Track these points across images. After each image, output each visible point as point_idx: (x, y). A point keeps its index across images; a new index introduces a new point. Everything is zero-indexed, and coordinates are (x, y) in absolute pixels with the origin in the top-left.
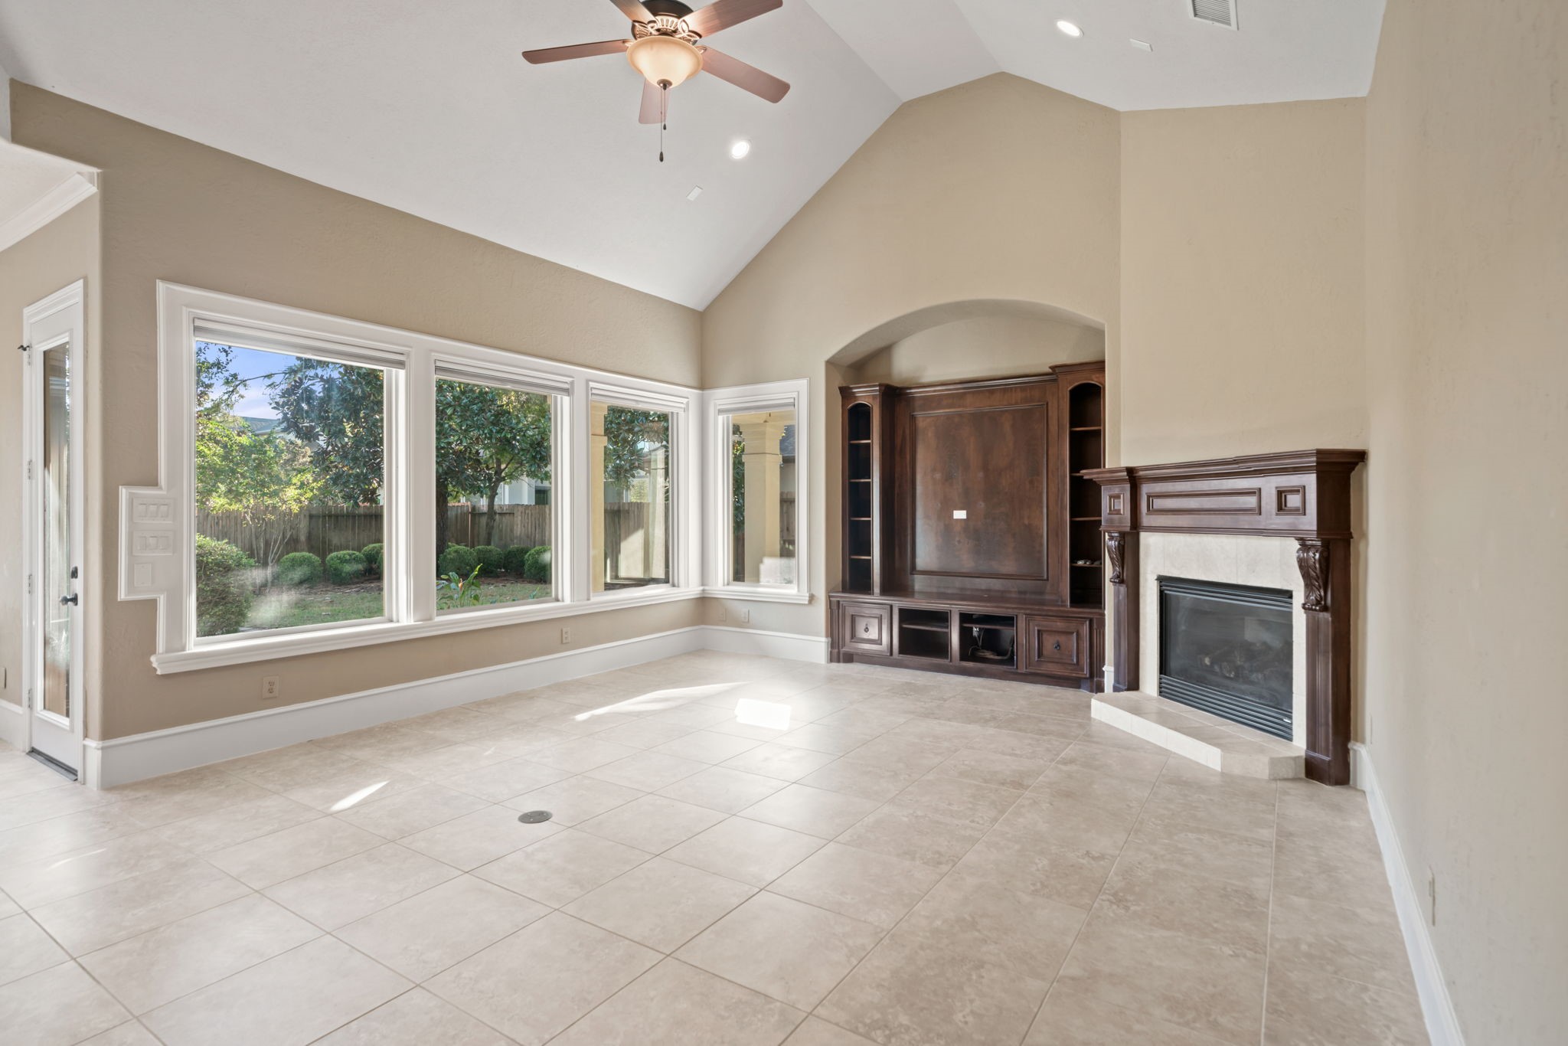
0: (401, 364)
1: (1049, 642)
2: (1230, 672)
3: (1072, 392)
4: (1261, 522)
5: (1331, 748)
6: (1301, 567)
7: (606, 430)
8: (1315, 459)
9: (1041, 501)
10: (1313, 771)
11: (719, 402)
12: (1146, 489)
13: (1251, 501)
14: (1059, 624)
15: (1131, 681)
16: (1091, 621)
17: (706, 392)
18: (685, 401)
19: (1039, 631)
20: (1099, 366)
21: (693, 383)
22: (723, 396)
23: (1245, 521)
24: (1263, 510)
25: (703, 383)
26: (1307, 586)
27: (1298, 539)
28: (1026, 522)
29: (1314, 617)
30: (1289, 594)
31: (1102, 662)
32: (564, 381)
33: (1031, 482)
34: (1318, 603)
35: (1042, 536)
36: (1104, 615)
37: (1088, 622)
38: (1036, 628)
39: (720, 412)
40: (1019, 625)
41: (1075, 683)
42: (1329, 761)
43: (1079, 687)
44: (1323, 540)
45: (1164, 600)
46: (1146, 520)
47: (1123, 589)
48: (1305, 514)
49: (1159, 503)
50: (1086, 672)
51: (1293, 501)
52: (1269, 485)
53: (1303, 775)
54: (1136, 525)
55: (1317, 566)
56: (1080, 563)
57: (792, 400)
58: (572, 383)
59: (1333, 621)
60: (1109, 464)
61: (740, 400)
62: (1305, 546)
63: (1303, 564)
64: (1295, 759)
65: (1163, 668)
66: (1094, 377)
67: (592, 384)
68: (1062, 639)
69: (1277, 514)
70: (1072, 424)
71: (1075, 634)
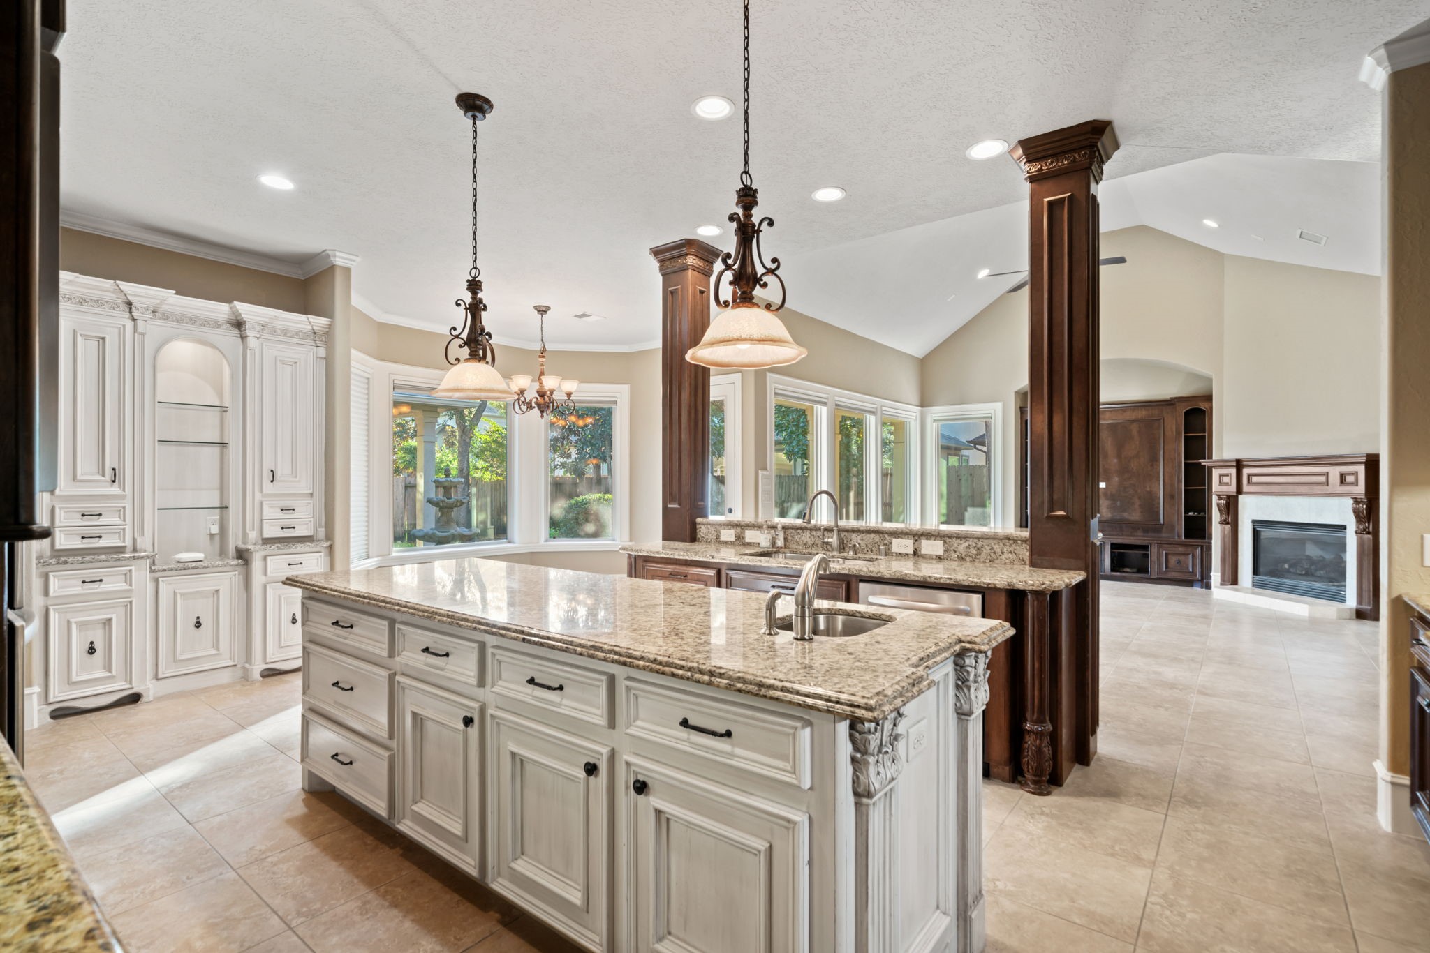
0: (824, 404)
1: (1173, 560)
2: (1302, 571)
3: (1186, 413)
4: (1329, 489)
5: (1371, 602)
6: (1354, 512)
7: (841, 431)
8: (1365, 458)
9: (1159, 477)
10: (1360, 615)
11: (934, 415)
12: (1246, 471)
13: (1322, 479)
14: (1180, 549)
15: (1232, 579)
16: (1202, 547)
17: (924, 409)
18: (915, 414)
19: (1166, 553)
20: (1208, 398)
21: (917, 403)
22: (937, 412)
23: (1317, 489)
24: (1330, 483)
25: (924, 403)
26: (1357, 522)
27: (1352, 498)
28: (1148, 489)
29: (1361, 538)
30: (1344, 527)
31: (1209, 570)
32: (871, 407)
33: (1152, 466)
34: (1364, 530)
35: (1159, 498)
36: (1211, 543)
37: (1200, 548)
38: (1164, 552)
39: (935, 421)
40: (1152, 550)
41: (1190, 583)
42: (1371, 609)
43: (1192, 586)
44: (1368, 499)
45: (1256, 534)
46: (1246, 487)
47: (1228, 527)
48: (1357, 485)
49: (1254, 479)
50: (1199, 576)
51: (1350, 479)
52: (1334, 472)
53: (1354, 616)
54: (1239, 490)
55: (1365, 511)
56: (1191, 514)
57: (990, 415)
58: (876, 408)
59: (1373, 539)
60: (1215, 457)
61: (949, 414)
62: (1356, 501)
63: (1357, 513)
64: (1351, 609)
65: (1256, 571)
66: (1200, 404)
67: (884, 408)
68: (1182, 558)
69: (1340, 486)
70: (1185, 433)
71: (1191, 555)
